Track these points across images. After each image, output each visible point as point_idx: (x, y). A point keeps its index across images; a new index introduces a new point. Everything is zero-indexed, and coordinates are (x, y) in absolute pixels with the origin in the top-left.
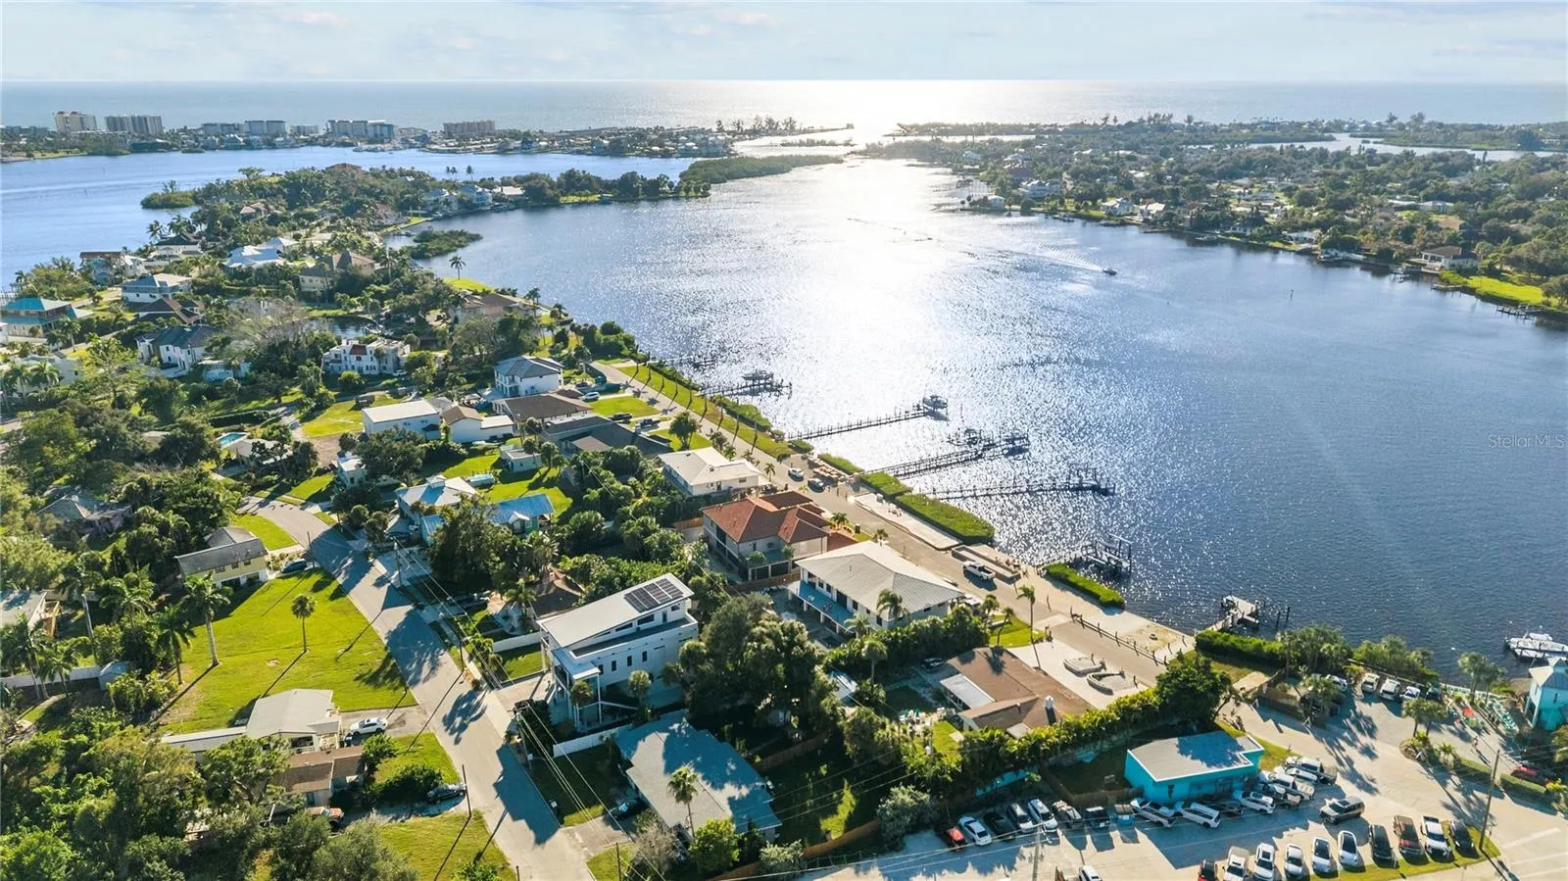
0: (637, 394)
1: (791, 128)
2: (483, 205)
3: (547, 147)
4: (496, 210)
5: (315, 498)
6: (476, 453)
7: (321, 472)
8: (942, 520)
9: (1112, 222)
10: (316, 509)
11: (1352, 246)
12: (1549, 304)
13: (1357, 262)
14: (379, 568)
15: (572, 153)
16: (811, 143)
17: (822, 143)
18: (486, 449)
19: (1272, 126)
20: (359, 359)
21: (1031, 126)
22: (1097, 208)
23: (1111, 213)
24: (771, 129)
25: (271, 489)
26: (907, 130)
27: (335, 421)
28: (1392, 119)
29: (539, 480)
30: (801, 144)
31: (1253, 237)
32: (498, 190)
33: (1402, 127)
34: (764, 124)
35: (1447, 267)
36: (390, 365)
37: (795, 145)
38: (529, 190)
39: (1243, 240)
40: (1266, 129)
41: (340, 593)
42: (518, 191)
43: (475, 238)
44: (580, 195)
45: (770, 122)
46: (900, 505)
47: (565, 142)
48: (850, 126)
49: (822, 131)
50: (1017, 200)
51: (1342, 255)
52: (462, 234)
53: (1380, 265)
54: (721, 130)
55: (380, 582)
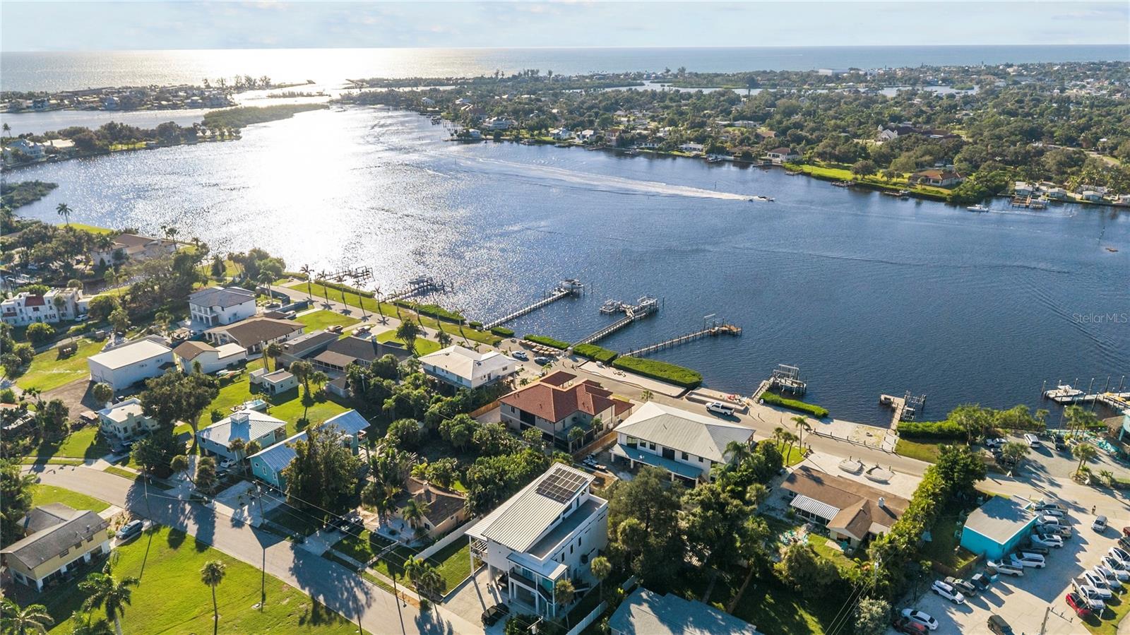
0: (327, 306)
1: (267, 85)
2: (37, 157)
3: (58, 104)
4: (54, 161)
5: (92, 455)
6: (225, 382)
7: (77, 427)
8: (660, 374)
9: (562, 145)
10: (101, 464)
11: (722, 151)
12: (856, 179)
13: (730, 161)
14: (223, 511)
15: (86, 109)
16: (292, 95)
17: (302, 95)
18: (233, 377)
19: (604, 77)
20: (36, 309)
21: (448, 79)
22: (547, 135)
23: (558, 138)
24: (250, 85)
25: (35, 452)
26: (360, 84)
27: (48, 373)
28: (668, 71)
29: (307, 395)
30: (284, 96)
31: (660, 149)
32: (48, 143)
33: (676, 76)
34: (243, 81)
35: (785, 161)
36: (71, 310)
37: (280, 97)
38: (79, 142)
39: (654, 152)
40: (600, 79)
41: (203, 544)
42: (68, 143)
43: (52, 186)
44: (127, 144)
45: (248, 80)
46: (618, 367)
47: (74, 100)
48: (310, 82)
49: (292, 85)
50: (487, 131)
51: (720, 157)
52: (37, 184)
53: (744, 162)
54: (208, 87)
55: (237, 523)
